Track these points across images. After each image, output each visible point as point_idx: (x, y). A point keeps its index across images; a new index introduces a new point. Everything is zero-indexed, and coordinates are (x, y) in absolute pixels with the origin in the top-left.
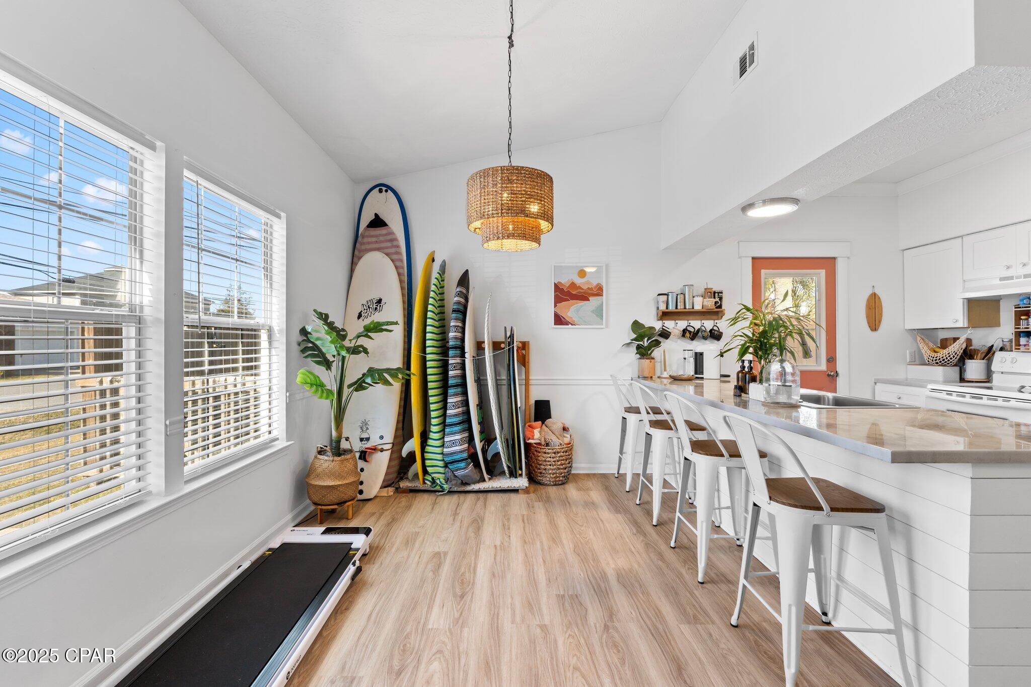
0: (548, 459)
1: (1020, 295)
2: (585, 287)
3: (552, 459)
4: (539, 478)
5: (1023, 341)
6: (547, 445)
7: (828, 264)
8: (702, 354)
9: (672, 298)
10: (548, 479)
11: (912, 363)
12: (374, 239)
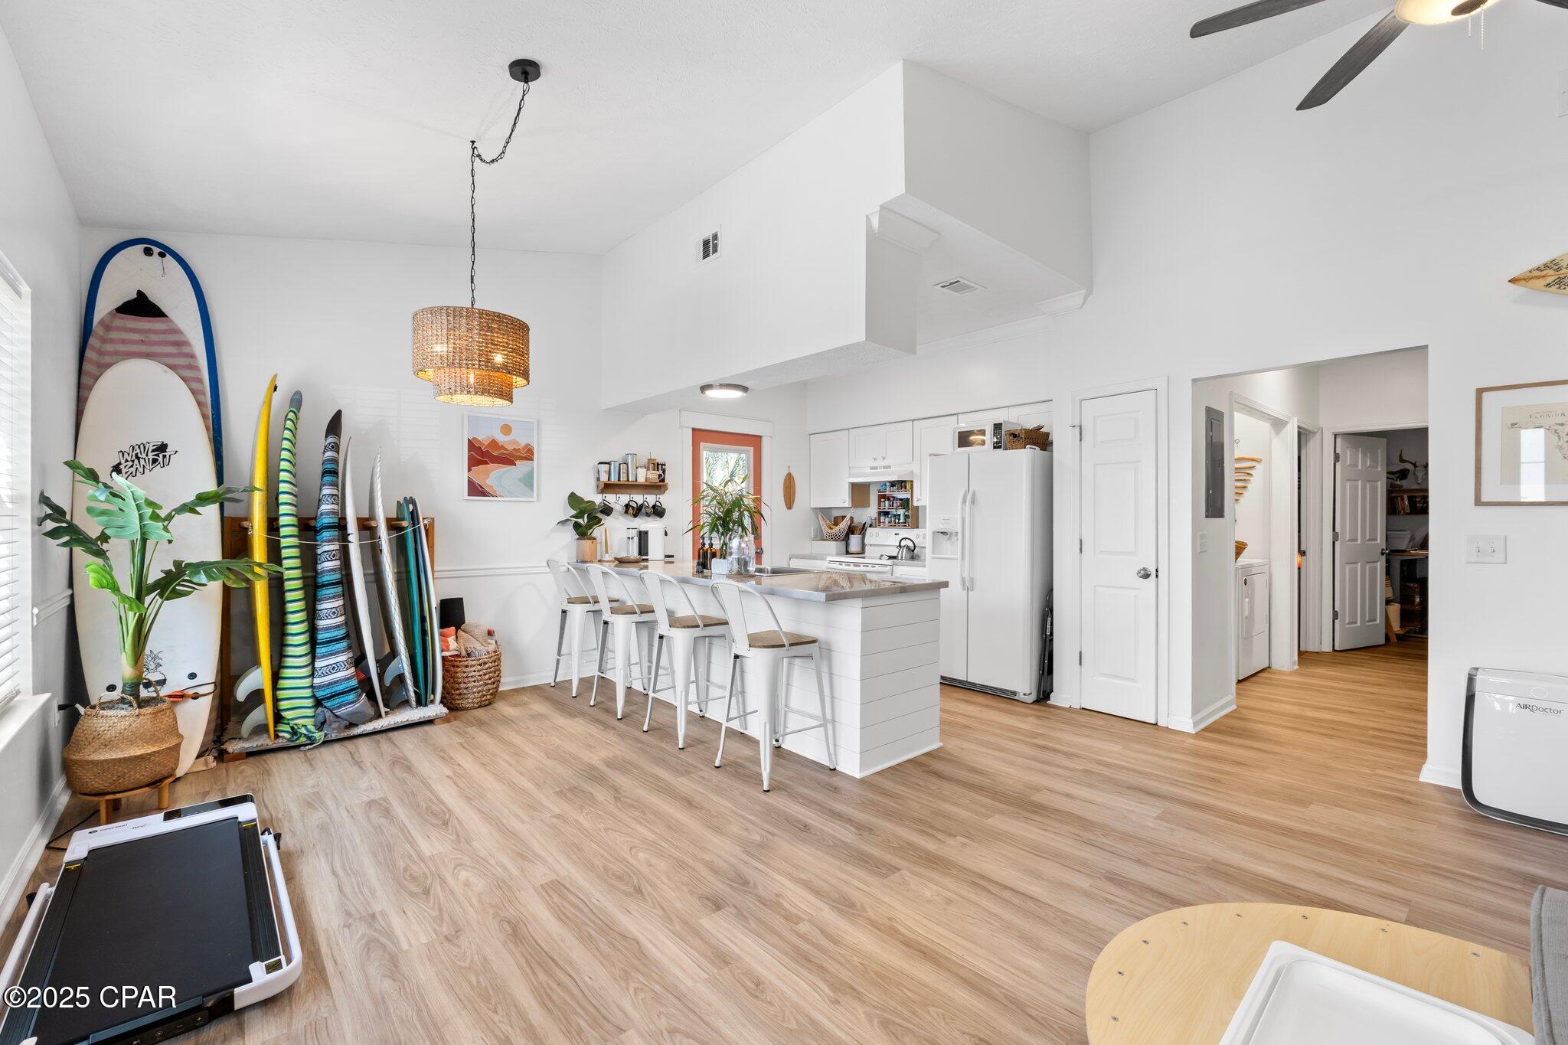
0: (472, 674)
1: (881, 482)
2: (510, 448)
3: (477, 674)
4: (457, 702)
5: (882, 518)
6: (469, 655)
7: (754, 441)
8: (646, 533)
9: (614, 468)
10: (470, 701)
11: (815, 539)
12: (136, 337)
